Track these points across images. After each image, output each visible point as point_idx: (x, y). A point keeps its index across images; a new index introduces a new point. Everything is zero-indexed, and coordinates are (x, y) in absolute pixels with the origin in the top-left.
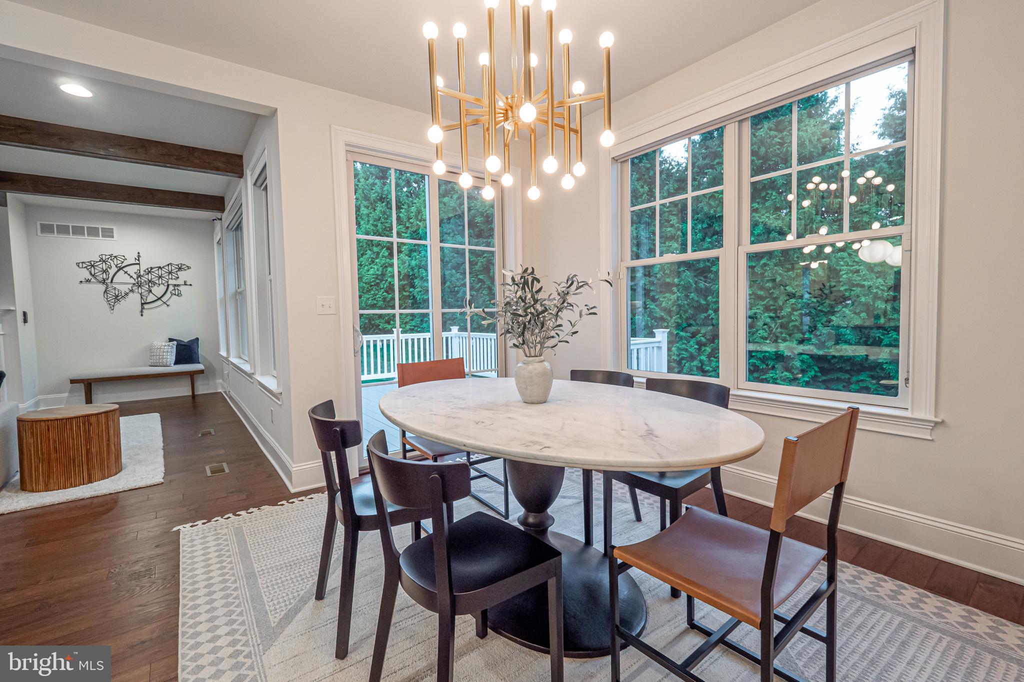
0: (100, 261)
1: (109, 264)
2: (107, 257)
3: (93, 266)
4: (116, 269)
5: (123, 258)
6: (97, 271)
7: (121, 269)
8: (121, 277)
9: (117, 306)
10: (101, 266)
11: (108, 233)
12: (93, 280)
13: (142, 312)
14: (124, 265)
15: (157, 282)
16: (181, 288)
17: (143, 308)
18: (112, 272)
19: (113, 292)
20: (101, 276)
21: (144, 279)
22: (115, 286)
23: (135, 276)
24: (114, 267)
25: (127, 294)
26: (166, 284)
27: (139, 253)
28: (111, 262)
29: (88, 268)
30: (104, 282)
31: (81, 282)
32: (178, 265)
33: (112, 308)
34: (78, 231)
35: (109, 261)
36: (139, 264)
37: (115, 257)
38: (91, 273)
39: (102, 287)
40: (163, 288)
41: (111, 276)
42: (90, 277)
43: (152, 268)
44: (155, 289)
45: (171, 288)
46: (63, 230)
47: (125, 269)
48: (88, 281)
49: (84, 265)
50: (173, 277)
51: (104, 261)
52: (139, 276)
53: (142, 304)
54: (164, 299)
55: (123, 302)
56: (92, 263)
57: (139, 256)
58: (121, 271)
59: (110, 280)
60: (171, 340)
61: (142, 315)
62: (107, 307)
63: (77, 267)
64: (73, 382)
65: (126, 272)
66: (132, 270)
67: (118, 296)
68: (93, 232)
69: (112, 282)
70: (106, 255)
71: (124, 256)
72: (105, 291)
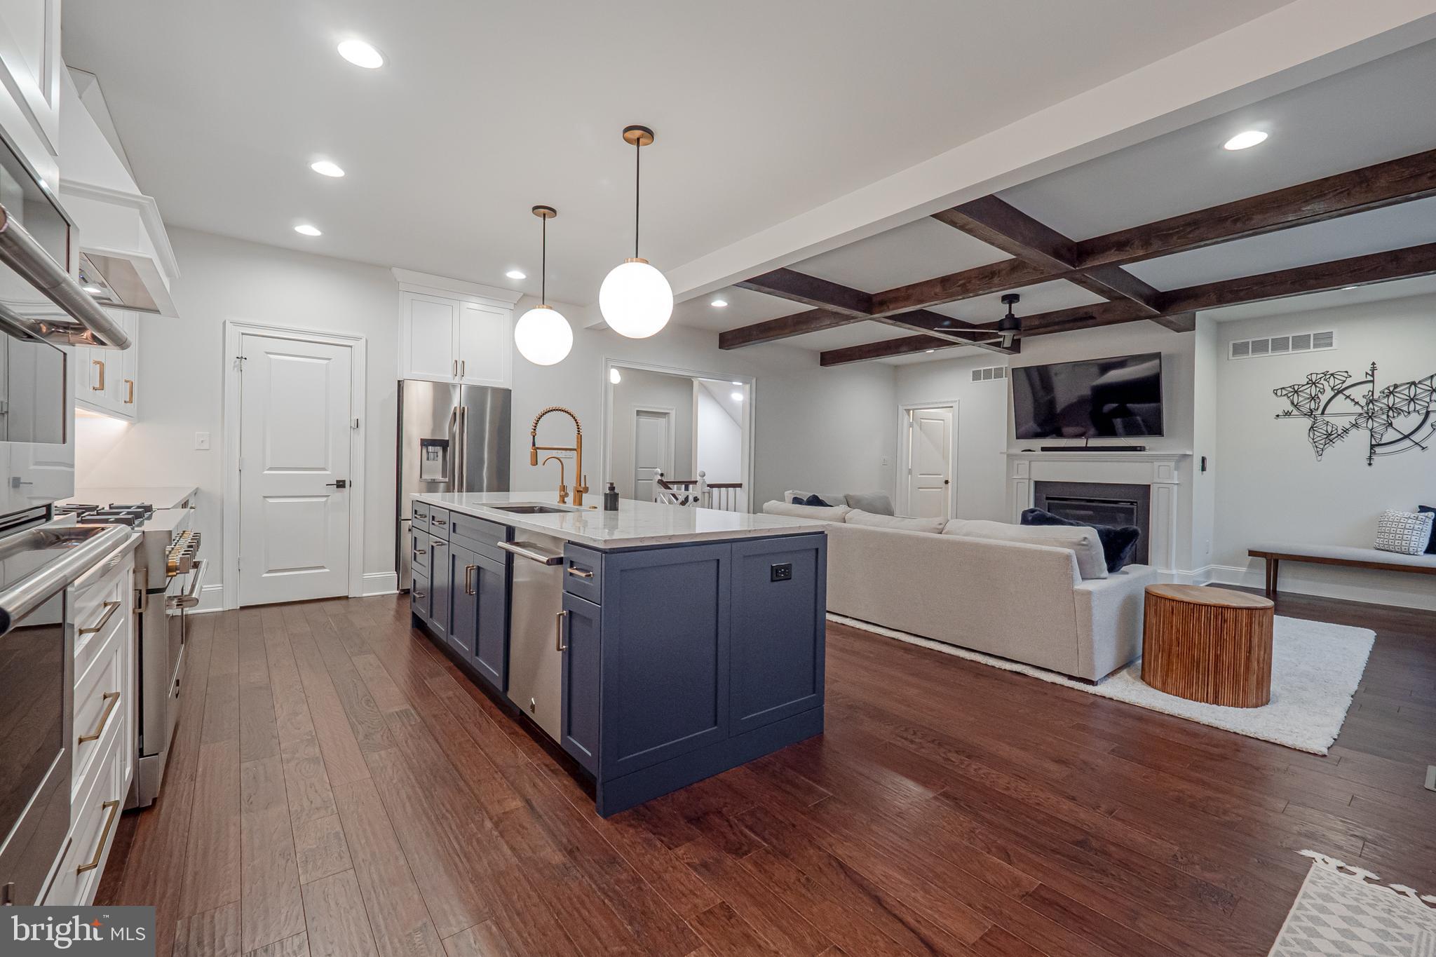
0: (1308, 383)
1: (1321, 386)
2: (1319, 376)
3: (1296, 392)
4: (1333, 394)
5: (1346, 375)
6: (1301, 399)
7: (1340, 392)
8: (1340, 404)
9: (1329, 450)
10: (1308, 391)
11: (1324, 340)
12: (1295, 412)
13: (1370, 459)
14: (1345, 385)
15: (1405, 408)
17: (1372, 453)
18: (1324, 399)
19: (1322, 429)
20: (1308, 406)
21: (1380, 405)
22: (1327, 419)
23: (1364, 402)
24: (1328, 389)
25: (1346, 431)
26: (1423, 411)
27: (1373, 364)
28: (1325, 383)
29: (1289, 395)
30: (1311, 413)
31: (1278, 416)
33: (1320, 453)
34: (1280, 345)
35: (1322, 381)
36: (1373, 381)
37: (1332, 375)
38: (1293, 403)
39: (1308, 422)
40: (1416, 419)
41: (1323, 404)
42: (1290, 408)
43: (1396, 386)
44: (1399, 421)
46: (1260, 347)
47: (1347, 392)
48: (1288, 414)
49: (1284, 392)
51: (1314, 383)
52: (1371, 401)
53: (1372, 447)
54: (1417, 437)
55: (1338, 443)
56: (1296, 388)
57: (1374, 369)
58: (1340, 395)
59: (1320, 411)
60: (1422, 509)
61: (1370, 465)
62: (1312, 451)
63: (1275, 396)
64: (1252, 553)
65: (1348, 397)
66: (1359, 392)
67: (1330, 435)
68: (1301, 343)
69: (1323, 413)
70: (1317, 374)
71: (1347, 372)
72: (1312, 427)
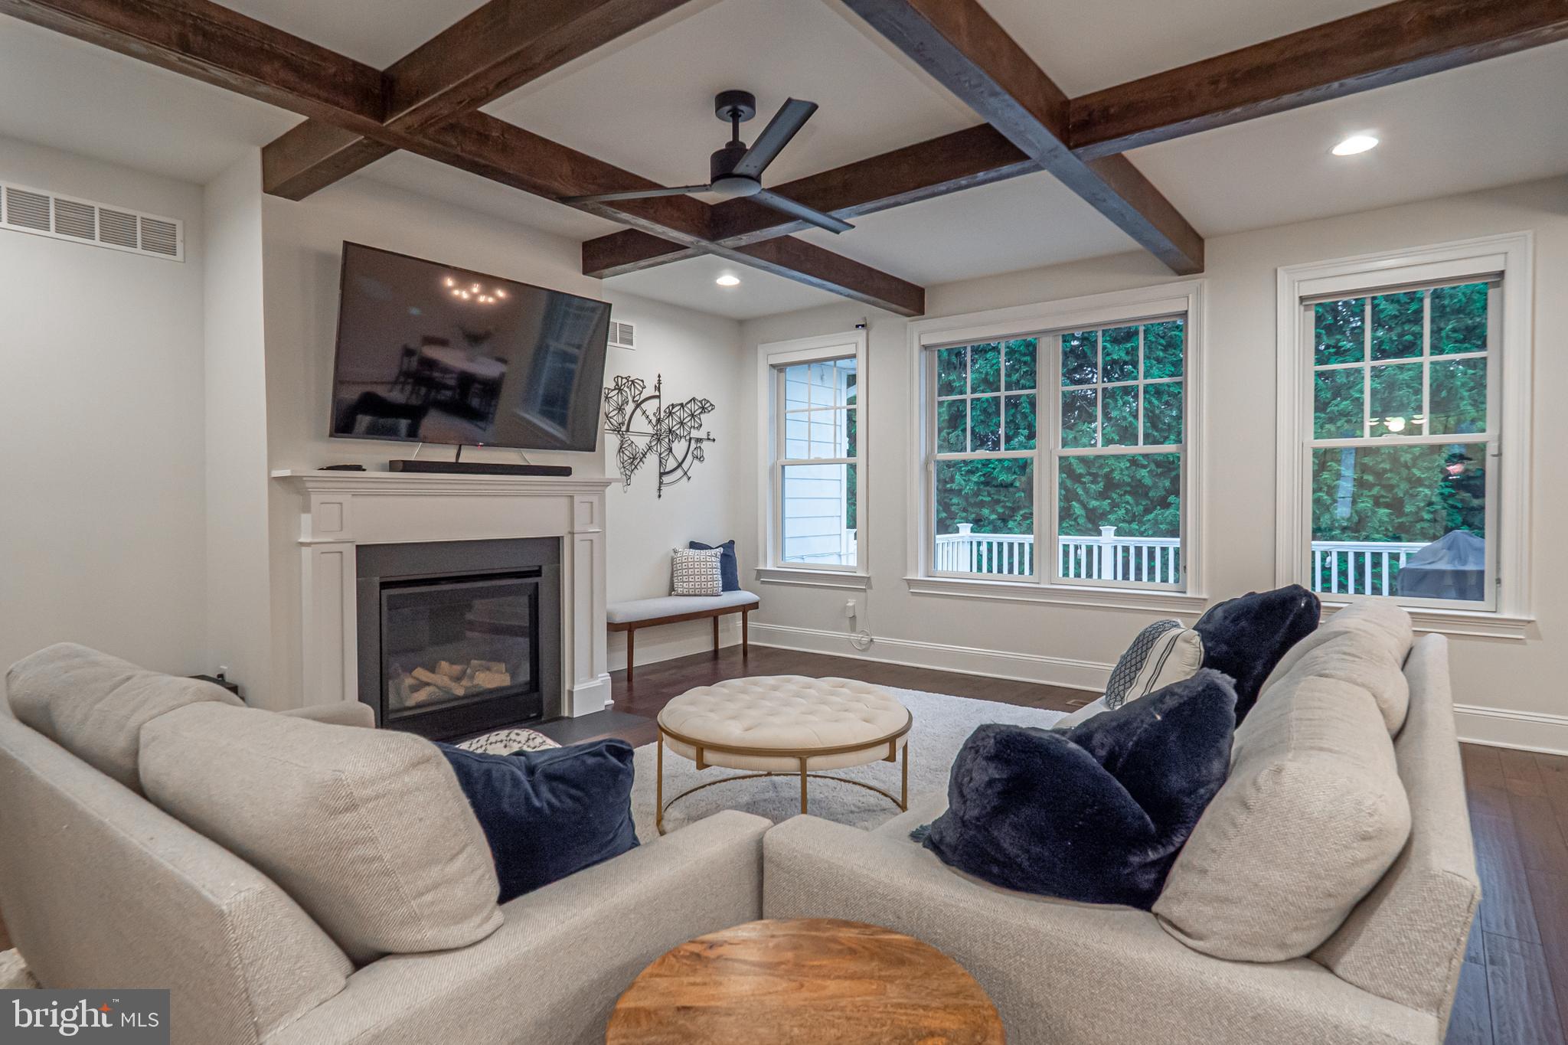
0: (615, 388)
1: (624, 394)
2: (624, 381)
3: (606, 397)
4: (634, 406)
5: (642, 384)
7: (639, 405)
8: (638, 421)
9: (634, 478)
10: (617, 398)
11: (627, 335)
12: (607, 426)
13: (660, 490)
14: (643, 397)
15: (678, 432)
16: (705, 445)
17: (661, 483)
18: (629, 408)
19: (629, 451)
20: (618, 419)
21: (664, 426)
22: (633, 438)
23: (654, 421)
24: (631, 401)
25: (644, 456)
26: (688, 438)
27: (659, 376)
28: (628, 391)
30: (617, 430)
32: (701, 402)
33: (627, 481)
35: (625, 389)
36: (659, 397)
37: (633, 382)
39: (615, 440)
40: (684, 444)
41: (627, 418)
42: (601, 419)
43: (673, 406)
44: (675, 446)
45: (693, 445)
47: (643, 407)
50: (696, 425)
51: (621, 389)
52: (659, 421)
53: (661, 475)
54: (685, 466)
55: (639, 469)
56: (607, 392)
57: (659, 383)
58: (639, 409)
59: (624, 428)
60: (693, 545)
61: (660, 496)
62: (622, 479)
65: (644, 412)
66: (651, 407)
67: (635, 459)
69: (628, 430)
70: (622, 378)
71: (642, 381)
72: (621, 448)
